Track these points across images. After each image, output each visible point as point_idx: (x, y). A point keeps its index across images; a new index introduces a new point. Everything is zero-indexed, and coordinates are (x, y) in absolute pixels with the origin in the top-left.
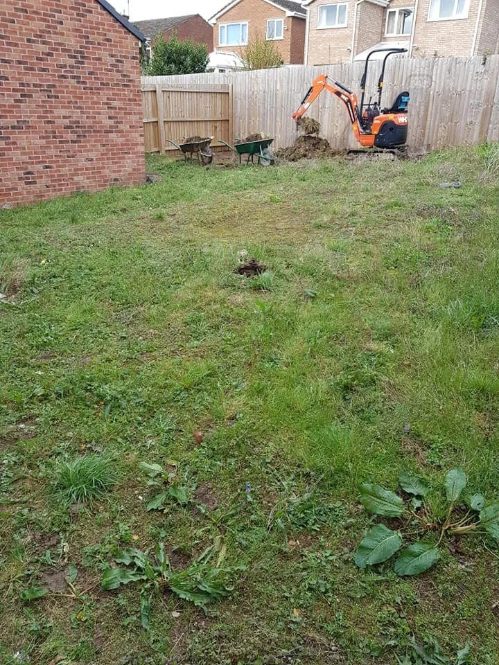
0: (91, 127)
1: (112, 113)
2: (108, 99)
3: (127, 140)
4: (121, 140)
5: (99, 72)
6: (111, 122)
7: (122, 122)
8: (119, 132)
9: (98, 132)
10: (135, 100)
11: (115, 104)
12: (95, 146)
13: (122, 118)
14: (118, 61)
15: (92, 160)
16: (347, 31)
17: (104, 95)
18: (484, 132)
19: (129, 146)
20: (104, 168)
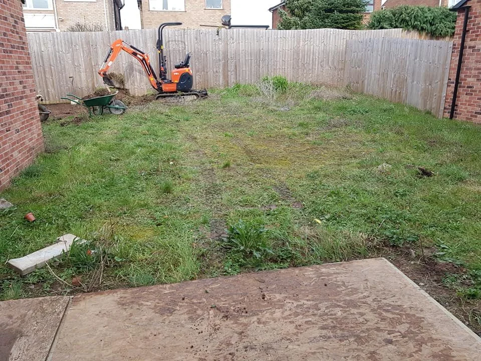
0: (13, 94)
1: (20, 77)
2: (17, 63)
3: (31, 105)
4: (28, 106)
6: (22, 88)
7: (26, 87)
9: (17, 99)
10: (28, 63)
11: (21, 67)
12: (18, 115)
13: (25, 82)
14: (16, 22)
15: (18, 131)
18: (226, 77)
19: (32, 111)
20: (25, 138)
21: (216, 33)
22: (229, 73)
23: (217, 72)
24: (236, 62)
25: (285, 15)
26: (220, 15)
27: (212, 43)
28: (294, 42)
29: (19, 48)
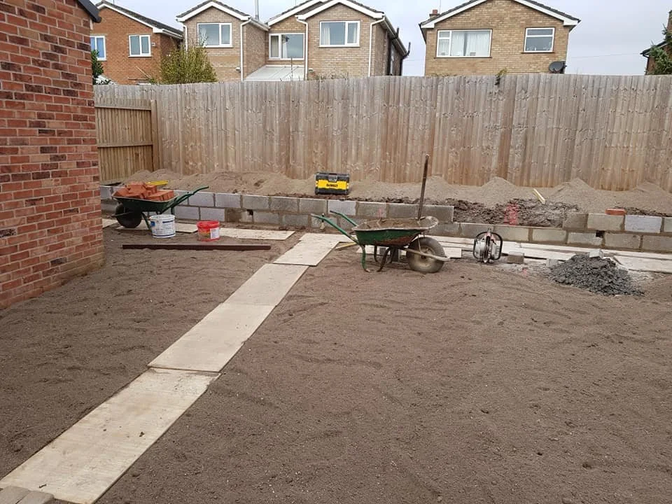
0: (9, 169)
1: (47, 141)
2: (40, 116)
3: (73, 188)
4: (62, 189)
6: (46, 158)
7: (63, 157)
8: (59, 174)
9: (22, 177)
10: (85, 119)
11: (53, 125)
12: (16, 204)
13: (63, 149)
14: (57, 49)
15: (11, 232)
16: (234, 52)
18: (504, 157)
19: (75, 200)
20: (33, 244)
21: (496, 82)
22: (511, 150)
23: (488, 147)
24: (526, 132)
25: (663, 57)
26: (547, 62)
27: (485, 99)
28: (654, 98)
29: (56, 91)
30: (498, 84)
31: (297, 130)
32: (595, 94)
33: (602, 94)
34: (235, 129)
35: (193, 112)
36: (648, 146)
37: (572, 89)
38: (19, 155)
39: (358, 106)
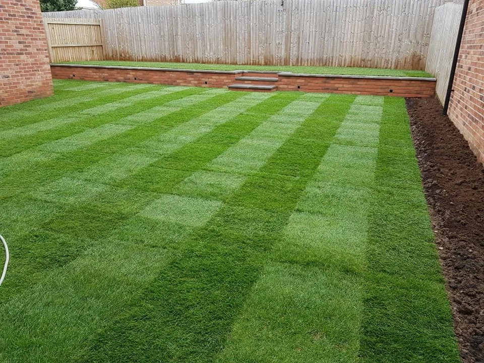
0: (5, 50)
1: (21, 39)
2: (16, 27)
3: (36, 60)
4: (31, 60)
5: (6, 6)
6: (21, 46)
7: (30, 46)
8: (29, 54)
9: (11, 54)
10: (39, 29)
11: (23, 31)
12: (9, 65)
13: (29, 43)
15: (8, 77)
17: (12, 25)
18: (288, 49)
19: (37, 65)
20: (19, 83)
21: (281, 4)
22: (292, 45)
23: (279, 43)
24: (299, 33)
27: (276, 15)
28: (366, 12)
29: (23, 16)
30: (282, 5)
31: (177, 34)
32: (335, 10)
33: (338, 10)
34: (145, 35)
35: (122, 25)
36: (364, 42)
37: (322, 7)
38: (9, 44)
39: (209, 20)
